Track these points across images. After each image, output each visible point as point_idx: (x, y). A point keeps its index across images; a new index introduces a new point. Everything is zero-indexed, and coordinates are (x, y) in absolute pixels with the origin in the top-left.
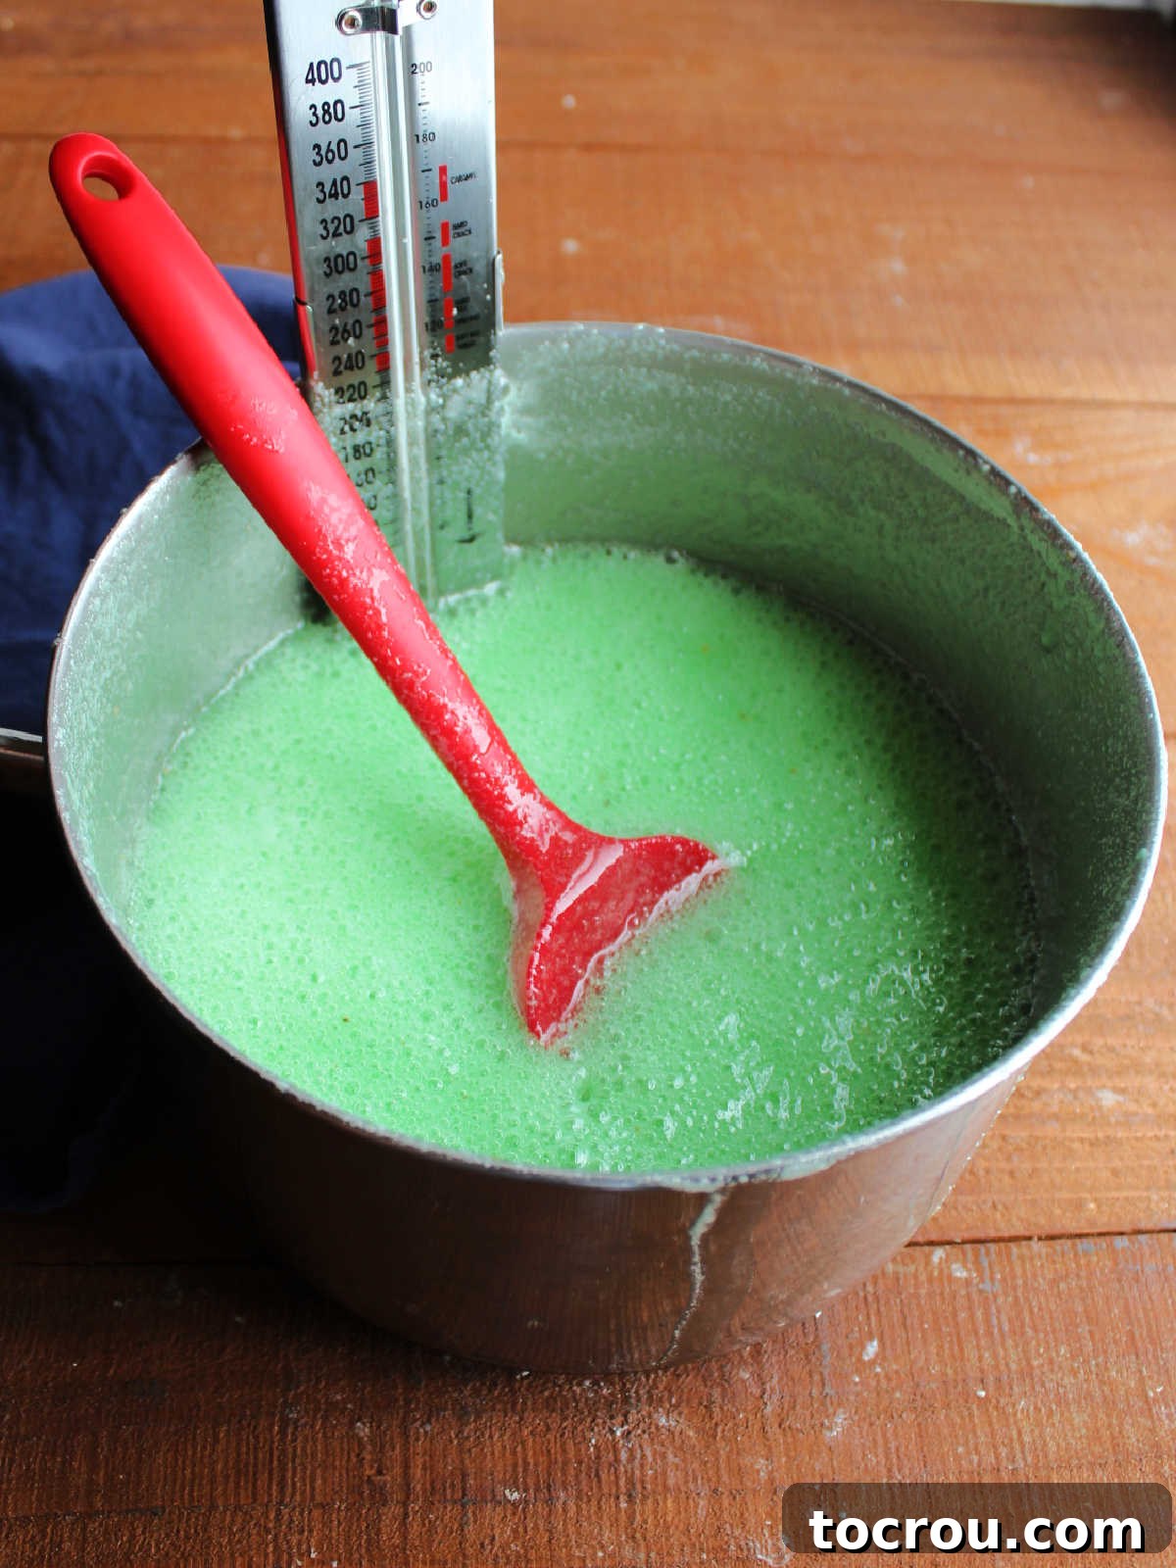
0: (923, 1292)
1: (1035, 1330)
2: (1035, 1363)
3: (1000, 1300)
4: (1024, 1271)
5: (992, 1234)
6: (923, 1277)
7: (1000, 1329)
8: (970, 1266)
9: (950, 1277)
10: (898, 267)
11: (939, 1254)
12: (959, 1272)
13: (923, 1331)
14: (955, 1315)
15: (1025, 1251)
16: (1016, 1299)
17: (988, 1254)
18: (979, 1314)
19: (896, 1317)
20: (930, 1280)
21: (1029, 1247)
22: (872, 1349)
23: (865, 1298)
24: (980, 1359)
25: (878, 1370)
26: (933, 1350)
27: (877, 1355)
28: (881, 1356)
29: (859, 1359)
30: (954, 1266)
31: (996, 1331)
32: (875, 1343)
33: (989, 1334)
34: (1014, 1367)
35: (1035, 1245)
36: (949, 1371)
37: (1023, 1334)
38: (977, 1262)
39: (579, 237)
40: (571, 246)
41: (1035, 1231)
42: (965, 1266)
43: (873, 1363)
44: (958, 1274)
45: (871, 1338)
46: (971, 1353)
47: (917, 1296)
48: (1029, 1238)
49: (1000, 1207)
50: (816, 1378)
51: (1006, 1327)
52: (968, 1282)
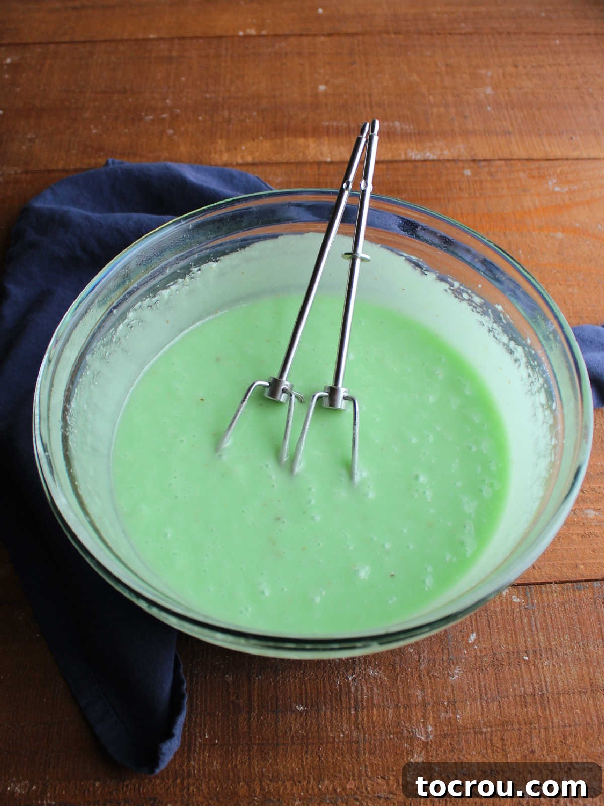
0: (498, 609)
1: (553, 627)
2: (553, 643)
3: (536, 613)
4: (548, 599)
5: (532, 581)
6: (498, 602)
7: (536, 627)
8: (521, 597)
9: (511, 602)
10: (489, 90)
11: (506, 591)
12: (516, 600)
13: (498, 629)
14: (514, 621)
15: (548, 589)
16: (544, 612)
17: (530, 590)
18: (526, 620)
19: (485, 622)
20: (501, 604)
21: (551, 588)
22: (473, 637)
24: (526, 642)
25: (476, 647)
26: (503, 637)
27: (475, 640)
28: (477, 640)
29: (467, 643)
30: (513, 597)
31: (533, 628)
32: (474, 634)
33: (531, 630)
34: (542, 645)
35: (554, 586)
36: (511, 648)
37: (547, 629)
38: (525, 595)
39: (326, 83)
40: (322, 88)
41: (553, 580)
42: (519, 597)
43: (473, 644)
44: (515, 601)
45: (472, 632)
46: (521, 639)
47: (495, 611)
48: (551, 583)
49: (536, 568)
50: (446, 651)
51: (539, 626)
52: (520, 605)
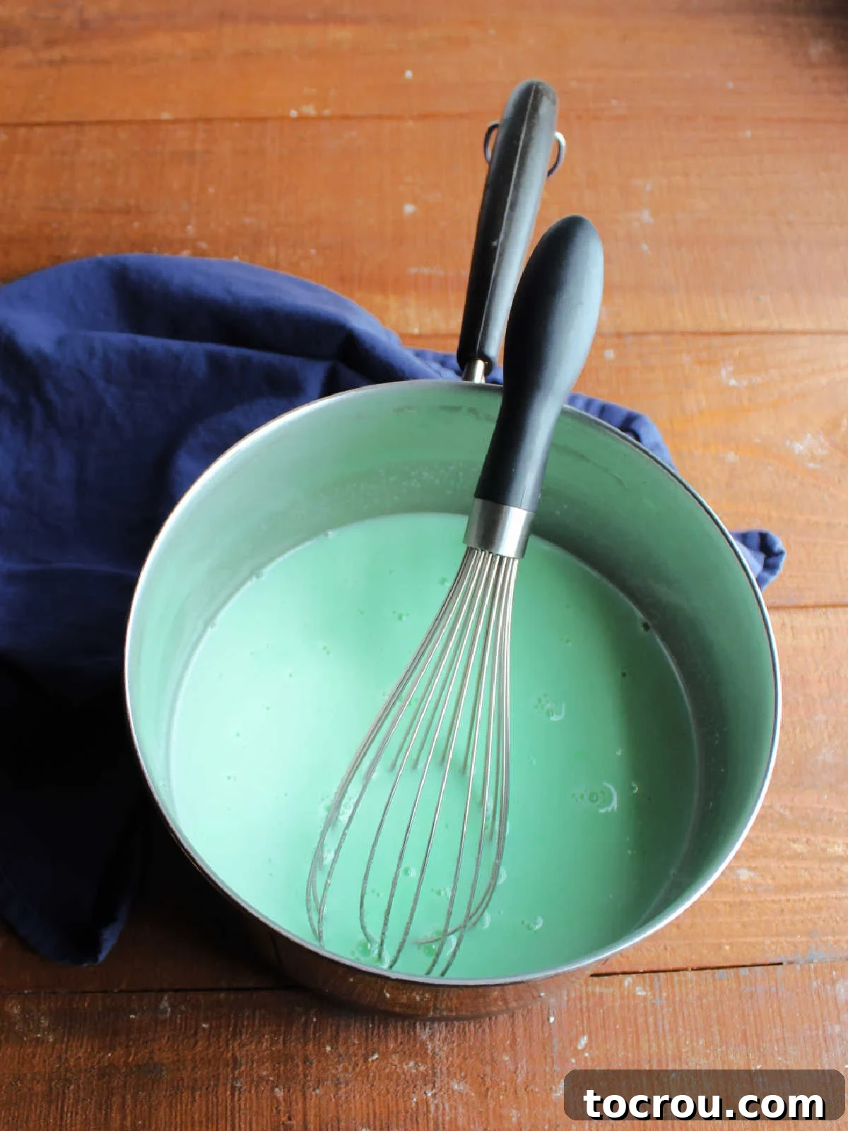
0: (617, 1004)
1: (685, 1028)
2: (683, 1050)
3: (665, 1010)
4: (681, 991)
5: (663, 967)
6: (618, 995)
7: (663, 1030)
8: (648, 988)
9: (634, 995)
10: (646, 216)
11: (628, 980)
12: (640, 992)
13: (616, 1030)
14: (636, 1019)
15: (683, 979)
16: (675, 1010)
17: (659, 979)
18: (651, 1020)
19: (599, 1021)
20: (622, 997)
21: (685, 975)
22: (584, 1041)
23: (581, 1009)
24: (650, 1047)
25: (587, 1055)
26: (621, 1042)
27: (586, 1045)
28: (589, 1046)
29: (576, 1049)
30: (637, 988)
31: (661, 1030)
32: (586, 1038)
33: (656, 1032)
34: (670, 1052)
35: (690, 974)
36: (630, 1055)
37: (677, 1031)
38: (652, 988)
39: (414, 201)
40: (409, 209)
41: (690, 965)
42: (644, 989)
43: (583, 1051)
44: (640, 993)
45: (583, 1034)
46: (645, 1046)
47: (613, 1007)
48: (686, 969)
49: (669, 949)
50: (549, 1060)
51: (667, 1027)
52: (645, 998)
